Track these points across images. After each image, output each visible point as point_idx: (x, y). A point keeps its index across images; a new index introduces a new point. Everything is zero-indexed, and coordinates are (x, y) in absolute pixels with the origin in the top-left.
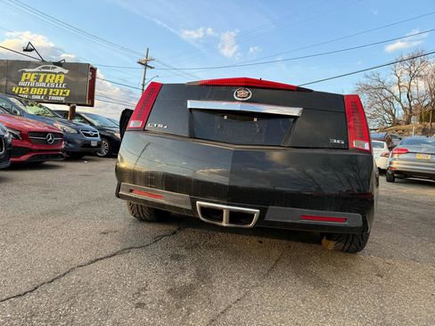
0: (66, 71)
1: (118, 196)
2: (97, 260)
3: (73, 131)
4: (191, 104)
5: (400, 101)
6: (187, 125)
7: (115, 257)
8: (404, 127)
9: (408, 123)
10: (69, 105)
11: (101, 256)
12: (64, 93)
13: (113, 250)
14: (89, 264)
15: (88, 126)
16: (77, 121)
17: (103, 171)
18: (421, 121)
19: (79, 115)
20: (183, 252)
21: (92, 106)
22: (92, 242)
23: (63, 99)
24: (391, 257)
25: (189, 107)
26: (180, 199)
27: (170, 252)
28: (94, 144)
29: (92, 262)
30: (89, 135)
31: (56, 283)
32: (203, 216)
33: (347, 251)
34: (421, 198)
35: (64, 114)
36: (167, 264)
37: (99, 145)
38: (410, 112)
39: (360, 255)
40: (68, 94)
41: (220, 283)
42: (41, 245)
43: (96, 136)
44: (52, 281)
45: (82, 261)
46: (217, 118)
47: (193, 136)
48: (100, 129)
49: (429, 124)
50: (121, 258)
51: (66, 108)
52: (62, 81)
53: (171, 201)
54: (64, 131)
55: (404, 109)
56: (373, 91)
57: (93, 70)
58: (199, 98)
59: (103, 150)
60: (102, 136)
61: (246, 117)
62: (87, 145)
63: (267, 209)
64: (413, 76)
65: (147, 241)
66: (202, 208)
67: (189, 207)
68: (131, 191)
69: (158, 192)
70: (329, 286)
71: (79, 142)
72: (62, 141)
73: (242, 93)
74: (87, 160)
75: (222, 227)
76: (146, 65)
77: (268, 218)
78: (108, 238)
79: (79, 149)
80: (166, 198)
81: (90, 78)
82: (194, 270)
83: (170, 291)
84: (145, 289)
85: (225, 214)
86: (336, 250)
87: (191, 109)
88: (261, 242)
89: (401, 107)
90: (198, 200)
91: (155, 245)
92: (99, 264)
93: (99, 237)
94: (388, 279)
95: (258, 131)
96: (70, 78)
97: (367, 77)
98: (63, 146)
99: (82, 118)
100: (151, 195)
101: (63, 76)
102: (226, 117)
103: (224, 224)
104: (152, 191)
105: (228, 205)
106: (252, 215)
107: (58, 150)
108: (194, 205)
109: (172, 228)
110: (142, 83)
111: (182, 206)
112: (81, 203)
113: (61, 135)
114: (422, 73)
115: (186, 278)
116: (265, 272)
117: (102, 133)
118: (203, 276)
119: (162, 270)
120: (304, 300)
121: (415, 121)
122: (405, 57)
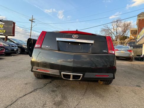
0: (4, 24)
1: (32, 71)
2: (26, 95)
3: (7, 45)
4: (57, 39)
5: (114, 34)
6: (57, 46)
7: (32, 93)
8: (115, 42)
9: (116, 41)
10: (5, 35)
11: (27, 93)
12: (3, 31)
13: (31, 90)
14: (23, 96)
15: (12, 43)
16: (8, 41)
17: (19, 60)
18: (120, 40)
19: (9, 39)
20: (55, 89)
21: (14, 36)
22: (22, 88)
23: (2, 33)
24: (119, 85)
25: (57, 40)
26: (56, 72)
27: (51, 89)
28: (15, 50)
29: (24, 96)
30: (13, 47)
31: (13, 105)
32: (64, 77)
33: (106, 84)
34: (123, 65)
35: (3, 39)
36: (51, 94)
37: (17, 50)
38: (117, 37)
39: (110, 85)
40: (4, 32)
41: (70, 99)
42: (3, 91)
43: (16, 47)
44: (11, 104)
45: (21, 96)
46: (67, 44)
47: (59, 50)
48: (17, 44)
49: (122, 41)
50: (34, 93)
51: (4, 37)
52: (2, 27)
53: (52, 72)
54: (4, 45)
55: (115, 36)
56: (106, 31)
57: (14, 23)
58: (60, 37)
59: (19, 52)
60: (18, 47)
61: (76, 44)
62: (13, 50)
63: (85, 74)
64: (117, 26)
65: (42, 86)
66: (63, 75)
67: (59, 74)
68: (37, 69)
69: (48, 70)
70: (103, 97)
71: (10, 49)
72: (4, 49)
73: (75, 36)
74: (13, 55)
75: (70, 80)
76: (32, 21)
77: (85, 77)
78: (28, 86)
79: (10, 52)
80: (50, 71)
81: (13, 26)
82: (60, 95)
83: (54, 104)
84: (45, 104)
85: (71, 76)
86: (103, 84)
87: (58, 41)
88: (80, 83)
89: (114, 36)
90: (62, 72)
91: (45, 87)
92: (27, 96)
93: (25, 85)
94: (120, 93)
95: (81, 48)
96: (5, 26)
97: (104, 26)
98: (4, 51)
99: (10, 40)
100: (45, 71)
101: (2, 25)
102: (70, 44)
103: (71, 79)
104: (45, 69)
105: (72, 73)
106: (80, 76)
107: (2, 53)
108: (60, 73)
109: (50, 80)
110: (31, 27)
111: (56, 74)
112: (14, 73)
113: (3, 47)
114: (120, 25)
115: (58, 99)
116: (83, 94)
117: (18, 46)
118: (64, 97)
119: (50, 96)
120: (97, 102)
121: (118, 40)
122: (115, 20)
